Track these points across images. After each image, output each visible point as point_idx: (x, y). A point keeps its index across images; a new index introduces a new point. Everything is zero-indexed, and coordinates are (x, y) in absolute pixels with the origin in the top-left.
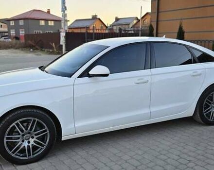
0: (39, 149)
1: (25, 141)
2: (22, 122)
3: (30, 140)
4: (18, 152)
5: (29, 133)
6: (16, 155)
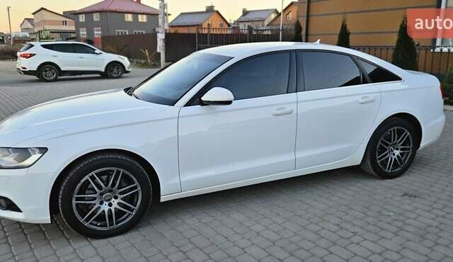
0: (126, 215)
1: (105, 203)
2: (99, 175)
3: (112, 202)
4: (94, 220)
5: (110, 191)
6: (91, 223)
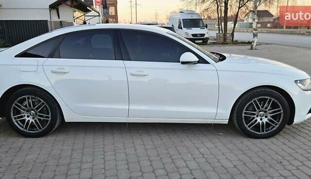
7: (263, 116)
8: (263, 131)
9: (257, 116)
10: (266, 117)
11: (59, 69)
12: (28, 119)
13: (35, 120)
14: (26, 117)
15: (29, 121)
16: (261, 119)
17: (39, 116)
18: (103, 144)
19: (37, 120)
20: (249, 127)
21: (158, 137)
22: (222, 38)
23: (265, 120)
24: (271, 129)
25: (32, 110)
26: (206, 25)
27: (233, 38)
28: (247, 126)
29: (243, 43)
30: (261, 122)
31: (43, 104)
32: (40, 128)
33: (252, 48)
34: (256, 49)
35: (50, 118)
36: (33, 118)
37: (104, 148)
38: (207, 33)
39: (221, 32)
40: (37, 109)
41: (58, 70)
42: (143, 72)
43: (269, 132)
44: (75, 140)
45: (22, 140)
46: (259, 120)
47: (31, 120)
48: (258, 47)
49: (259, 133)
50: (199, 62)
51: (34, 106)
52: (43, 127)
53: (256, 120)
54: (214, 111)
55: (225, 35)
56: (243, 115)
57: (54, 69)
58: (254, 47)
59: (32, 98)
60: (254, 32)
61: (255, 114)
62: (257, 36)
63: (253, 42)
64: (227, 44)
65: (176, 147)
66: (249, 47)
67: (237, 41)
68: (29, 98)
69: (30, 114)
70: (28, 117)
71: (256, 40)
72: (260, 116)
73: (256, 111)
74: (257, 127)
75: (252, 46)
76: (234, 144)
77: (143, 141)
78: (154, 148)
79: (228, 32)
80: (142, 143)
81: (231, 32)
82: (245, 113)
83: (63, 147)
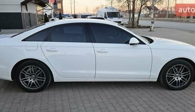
7: (178, 77)
8: (178, 86)
9: (175, 77)
10: (180, 77)
11: (51, 48)
12: (30, 81)
13: (35, 81)
14: (29, 80)
15: (31, 82)
16: (177, 79)
17: (38, 78)
18: (80, 96)
19: (37, 81)
20: (170, 83)
21: (113, 90)
22: (131, 24)
23: (180, 79)
24: (183, 84)
25: (33, 75)
26: (122, 16)
27: (138, 24)
28: (169, 83)
29: (144, 27)
30: (177, 80)
31: (41, 71)
32: (38, 86)
33: (151, 31)
34: (153, 31)
35: (45, 79)
36: (34, 80)
37: (81, 98)
38: (123, 21)
39: (130, 20)
40: (37, 74)
41: (50, 50)
42: (105, 50)
43: (182, 86)
44: (61, 93)
45: (27, 94)
46: (176, 79)
47: (33, 81)
48: (154, 30)
49: (176, 87)
50: (139, 44)
51: (35, 72)
52: (40, 85)
53: (175, 79)
54: (148, 74)
55: (133, 22)
56: (167, 76)
57: (49, 48)
58: (152, 30)
59: (33, 67)
60: (152, 20)
61: (174, 75)
62: (154, 23)
63: (152, 26)
64: (135, 28)
65: (127, 97)
66: (149, 30)
67: (140, 26)
68: (31, 67)
69: (32, 77)
70: (30, 79)
71: (153, 25)
72: (177, 77)
73: (174, 73)
74: (175, 83)
75: (151, 30)
76: (162, 94)
77: (105, 93)
78: (113, 98)
79: (135, 20)
80: (104, 95)
81: (137, 20)
82: (168, 75)
83: (55, 98)
